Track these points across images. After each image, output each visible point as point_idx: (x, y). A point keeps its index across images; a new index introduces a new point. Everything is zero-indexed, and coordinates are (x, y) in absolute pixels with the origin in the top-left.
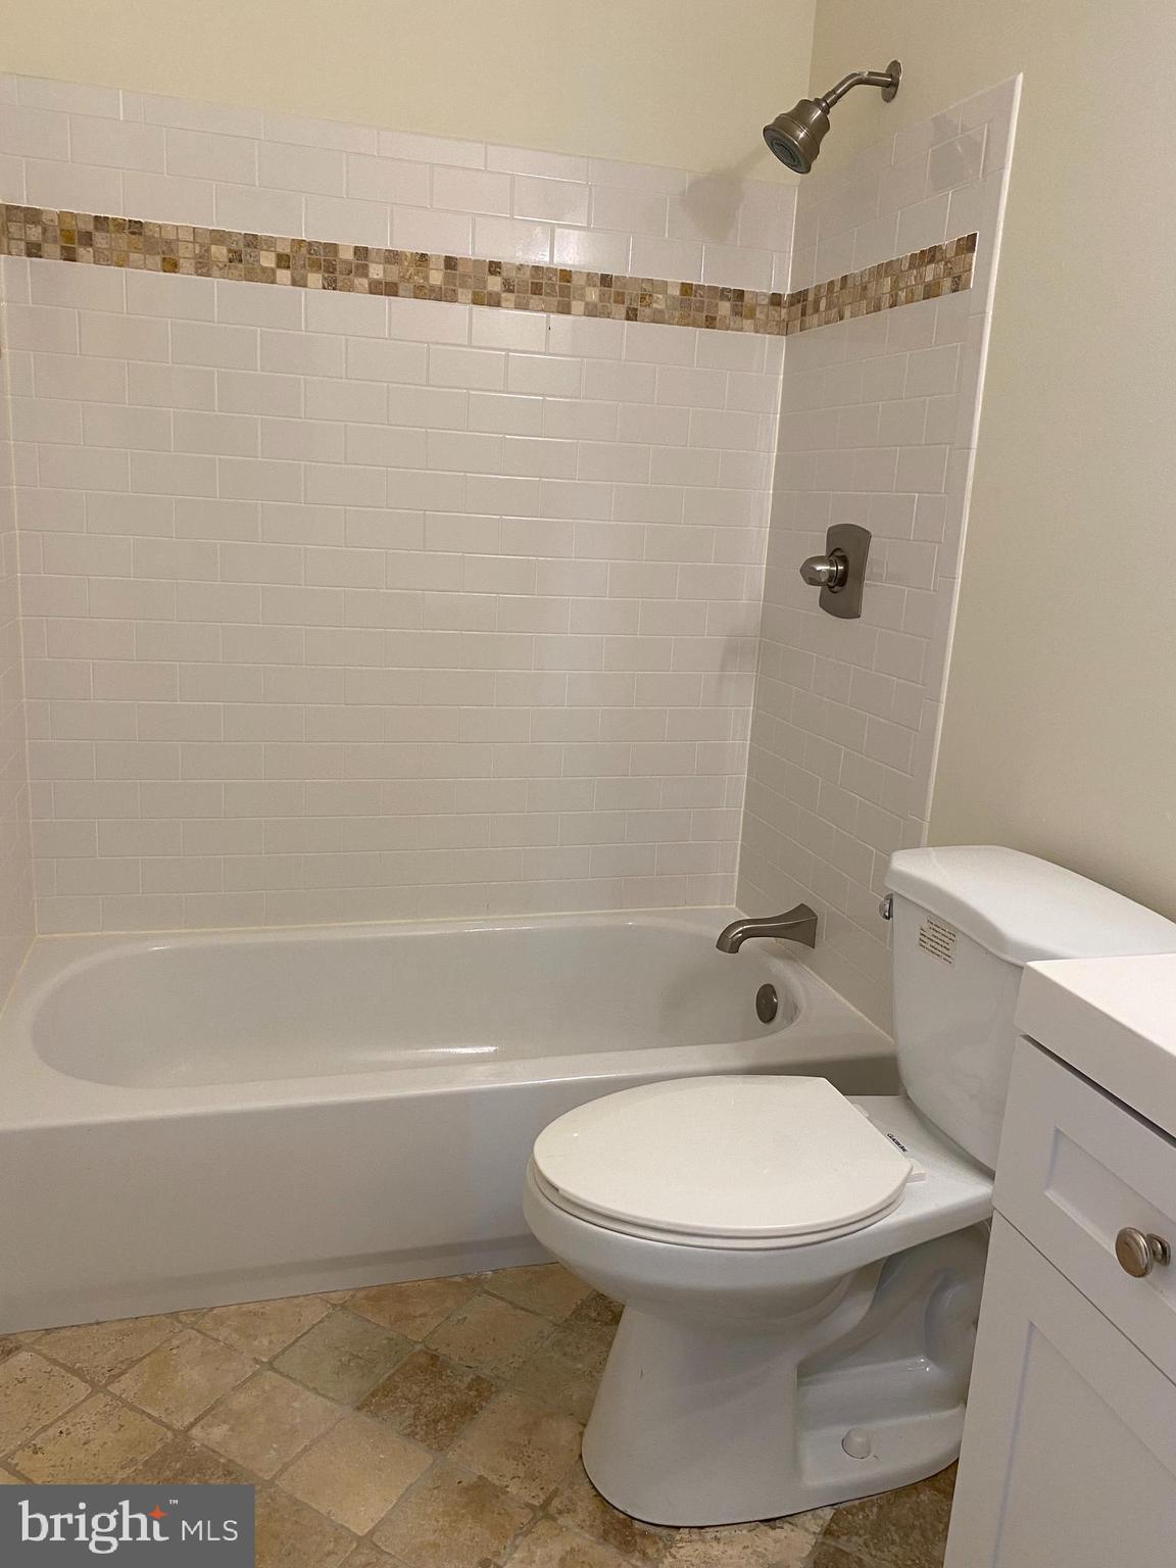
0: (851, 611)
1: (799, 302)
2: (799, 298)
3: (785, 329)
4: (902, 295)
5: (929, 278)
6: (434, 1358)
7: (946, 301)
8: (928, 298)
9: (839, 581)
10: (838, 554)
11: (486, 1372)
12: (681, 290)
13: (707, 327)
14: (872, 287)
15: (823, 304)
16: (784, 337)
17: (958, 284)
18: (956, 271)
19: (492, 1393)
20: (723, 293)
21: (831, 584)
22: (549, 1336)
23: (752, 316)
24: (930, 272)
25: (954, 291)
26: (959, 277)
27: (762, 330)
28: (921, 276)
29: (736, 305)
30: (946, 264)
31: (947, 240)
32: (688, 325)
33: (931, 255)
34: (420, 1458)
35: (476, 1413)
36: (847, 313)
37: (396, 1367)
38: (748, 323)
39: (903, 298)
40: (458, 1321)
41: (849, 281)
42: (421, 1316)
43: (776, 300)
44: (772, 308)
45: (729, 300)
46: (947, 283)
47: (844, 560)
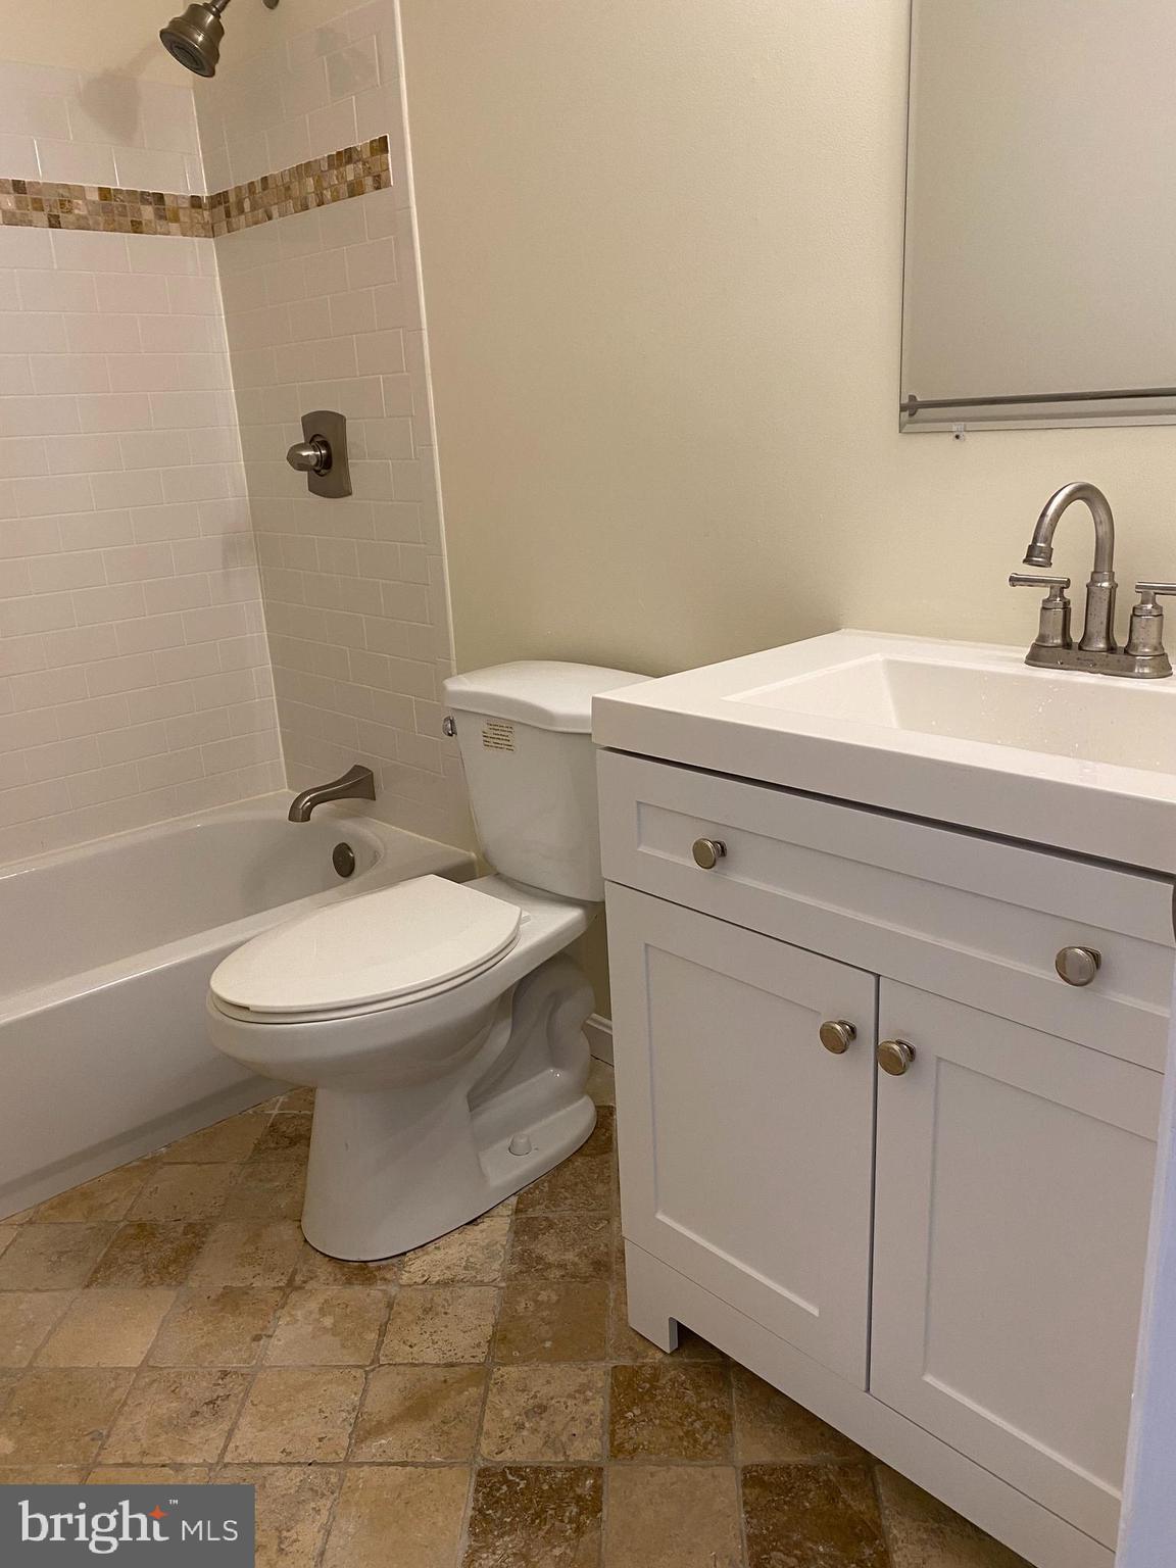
0: (341, 490)
1: (220, 204)
2: (219, 199)
3: (212, 231)
4: (328, 194)
5: (350, 177)
6: (141, 1226)
7: (371, 198)
8: (354, 196)
9: (326, 463)
10: (319, 439)
11: (195, 1218)
12: (100, 195)
13: (136, 232)
14: (295, 186)
15: (247, 205)
16: (212, 239)
17: (379, 183)
18: (376, 170)
19: (207, 1230)
20: (144, 197)
21: (317, 468)
22: (239, 1174)
23: (176, 220)
24: (350, 172)
25: (378, 188)
26: (379, 176)
27: (189, 233)
28: (342, 177)
29: (158, 209)
30: (364, 164)
31: (360, 141)
32: (114, 230)
33: (347, 156)
34: (164, 1298)
35: (200, 1248)
36: (275, 213)
37: (109, 1245)
38: (174, 226)
39: (329, 197)
40: (151, 1193)
41: (269, 181)
42: (112, 1202)
43: (196, 202)
44: (193, 211)
45: (151, 203)
46: (369, 181)
47: (325, 445)
